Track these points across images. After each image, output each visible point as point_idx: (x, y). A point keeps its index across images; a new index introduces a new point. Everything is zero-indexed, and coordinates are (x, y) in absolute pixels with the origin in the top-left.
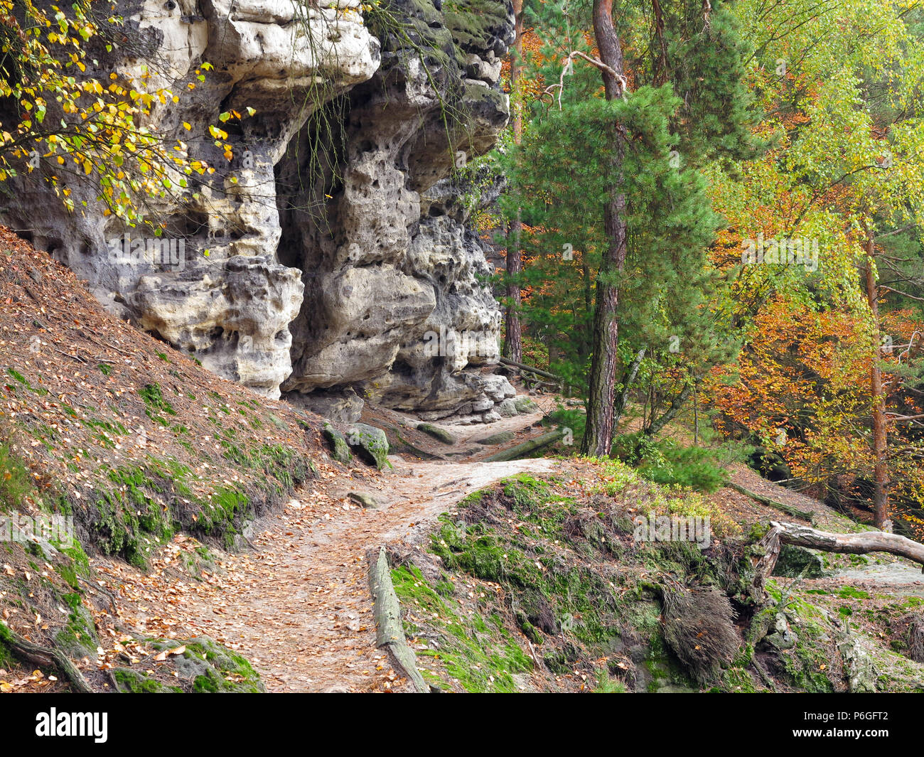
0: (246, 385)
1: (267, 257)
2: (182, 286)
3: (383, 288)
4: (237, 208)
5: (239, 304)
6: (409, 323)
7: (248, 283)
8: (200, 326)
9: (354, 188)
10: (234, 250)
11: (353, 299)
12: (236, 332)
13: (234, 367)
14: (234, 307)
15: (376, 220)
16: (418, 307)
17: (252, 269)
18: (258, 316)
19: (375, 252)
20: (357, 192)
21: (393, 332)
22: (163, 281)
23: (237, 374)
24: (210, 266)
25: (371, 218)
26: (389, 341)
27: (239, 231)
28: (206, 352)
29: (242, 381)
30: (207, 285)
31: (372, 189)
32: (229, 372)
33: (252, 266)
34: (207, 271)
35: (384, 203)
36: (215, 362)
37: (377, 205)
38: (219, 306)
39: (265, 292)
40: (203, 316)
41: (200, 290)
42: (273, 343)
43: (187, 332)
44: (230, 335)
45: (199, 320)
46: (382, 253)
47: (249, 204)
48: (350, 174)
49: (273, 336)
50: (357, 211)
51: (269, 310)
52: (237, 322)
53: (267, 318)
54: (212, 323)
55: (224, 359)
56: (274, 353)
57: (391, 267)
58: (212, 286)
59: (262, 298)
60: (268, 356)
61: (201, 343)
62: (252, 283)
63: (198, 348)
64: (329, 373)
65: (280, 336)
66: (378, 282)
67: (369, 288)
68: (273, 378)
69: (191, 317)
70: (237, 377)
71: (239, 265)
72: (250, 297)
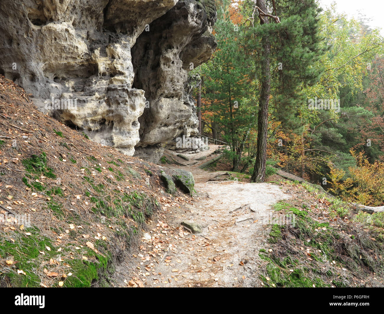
0: (118, 147)
1: (127, 85)
2: (84, 98)
3: (174, 107)
4: (112, 61)
5: (114, 107)
6: (183, 121)
7: (118, 96)
8: (93, 118)
9: (164, 64)
10: (111, 82)
11: (164, 110)
12: (112, 121)
13: (111, 139)
14: (111, 109)
15: (173, 78)
16: (186, 115)
17: (120, 90)
18: (123, 113)
19: (172, 92)
20: (166, 66)
21: (177, 124)
22: (74, 95)
23: (113, 142)
24: (99, 89)
25: (171, 77)
26: (176, 127)
27: (113, 73)
28: (97, 131)
29: (115, 145)
30: (97, 98)
31: (171, 65)
32: (108, 141)
33: (120, 88)
34: (97, 91)
35: (176, 71)
36: (102, 136)
37: (173, 71)
38: (103, 108)
39: (127, 101)
40: (95, 113)
41: (93, 100)
42: (131, 127)
43: (87, 121)
44: (109, 123)
45: (93, 115)
46: (174, 93)
47: (118, 59)
48: (163, 58)
49: (131, 124)
50: (165, 74)
51: (128, 110)
52: (113, 116)
53: (128, 114)
54: (100, 117)
55: (106, 135)
56: (131, 132)
57: (177, 99)
58: (100, 98)
59: (125, 104)
60: (129, 133)
61: (94, 127)
62: (120, 96)
63: (93, 129)
64: (153, 140)
65: (134, 124)
66: (172, 104)
67: (169, 106)
68: (131, 143)
69: (89, 114)
70: (113, 144)
71: (113, 88)
72: (119, 104)
